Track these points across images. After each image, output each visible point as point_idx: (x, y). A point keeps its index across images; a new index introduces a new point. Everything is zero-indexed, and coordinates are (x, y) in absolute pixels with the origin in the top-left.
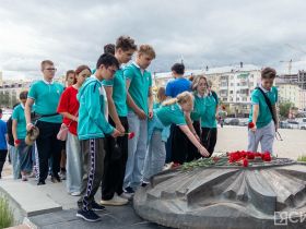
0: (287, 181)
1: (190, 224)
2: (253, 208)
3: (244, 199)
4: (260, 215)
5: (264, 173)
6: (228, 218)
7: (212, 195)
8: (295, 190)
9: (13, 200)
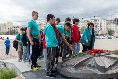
0: (109, 60)
1: (76, 76)
2: (97, 70)
3: (94, 67)
4: (99, 73)
5: (101, 58)
6: (88, 74)
7: (83, 66)
8: (112, 64)
9: (17, 68)
